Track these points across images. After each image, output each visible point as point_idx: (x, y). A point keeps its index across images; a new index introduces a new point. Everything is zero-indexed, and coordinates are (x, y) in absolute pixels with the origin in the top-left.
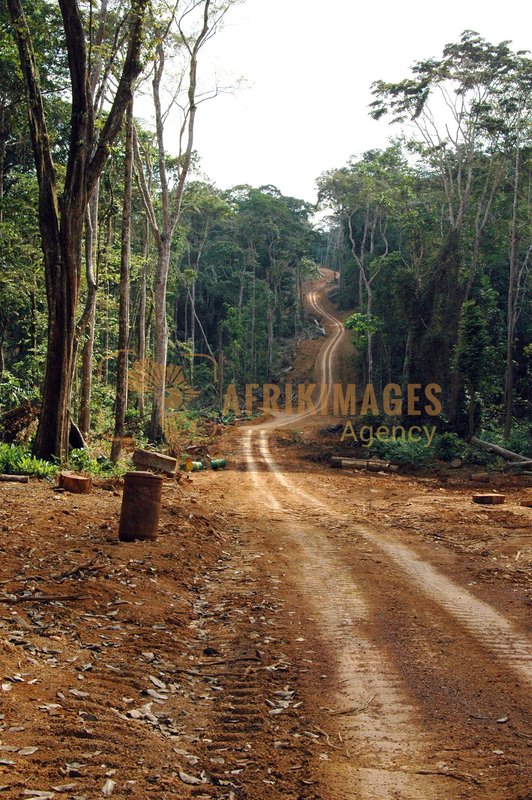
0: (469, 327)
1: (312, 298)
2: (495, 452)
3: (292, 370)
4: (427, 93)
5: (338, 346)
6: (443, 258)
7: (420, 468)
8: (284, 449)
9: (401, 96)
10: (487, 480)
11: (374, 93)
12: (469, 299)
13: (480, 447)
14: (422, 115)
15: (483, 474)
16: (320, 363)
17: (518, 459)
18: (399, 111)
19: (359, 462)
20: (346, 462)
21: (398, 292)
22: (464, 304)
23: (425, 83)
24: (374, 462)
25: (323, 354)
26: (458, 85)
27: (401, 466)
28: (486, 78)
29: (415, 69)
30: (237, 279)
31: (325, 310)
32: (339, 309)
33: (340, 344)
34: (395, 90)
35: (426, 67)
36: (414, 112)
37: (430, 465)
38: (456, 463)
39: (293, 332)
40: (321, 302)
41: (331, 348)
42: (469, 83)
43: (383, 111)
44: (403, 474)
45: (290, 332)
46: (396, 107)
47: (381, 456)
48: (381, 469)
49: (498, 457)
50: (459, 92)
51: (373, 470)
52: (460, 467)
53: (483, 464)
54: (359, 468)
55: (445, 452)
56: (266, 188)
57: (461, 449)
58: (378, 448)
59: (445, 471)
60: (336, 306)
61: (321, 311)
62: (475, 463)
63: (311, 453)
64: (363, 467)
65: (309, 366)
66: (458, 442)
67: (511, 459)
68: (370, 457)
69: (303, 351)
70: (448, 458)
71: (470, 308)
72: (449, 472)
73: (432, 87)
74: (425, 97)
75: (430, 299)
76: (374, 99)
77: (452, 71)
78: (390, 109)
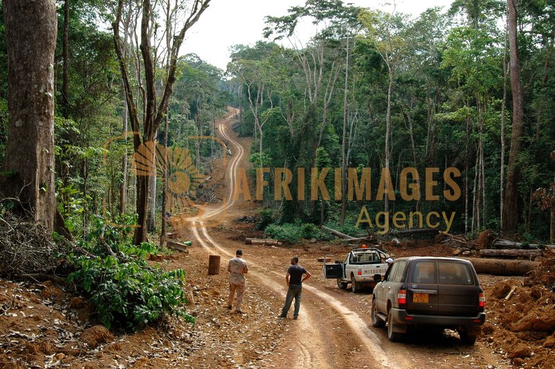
0: (320, 163)
1: (222, 128)
2: (334, 234)
3: (211, 178)
4: (296, 23)
5: (239, 163)
6: (306, 121)
7: (294, 244)
8: (216, 234)
9: (281, 24)
10: (328, 250)
11: (265, 23)
12: (320, 146)
13: (326, 231)
14: (293, 35)
15: (327, 246)
16: (228, 173)
17: (346, 238)
18: (280, 32)
19: (261, 241)
20: (254, 240)
21: (280, 140)
22: (317, 150)
23: (294, 17)
24: (269, 241)
25: (230, 168)
26: (314, 19)
27: (283, 243)
28: (330, 15)
29: (289, 11)
30: (174, 121)
31: (231, 137)
32: (239, 136)
33: (241, 161)
34: (277, 21)
35: (295, 9)
36: (288, 32)
37: (299, 242)
38: (313, 240)
39: (210, 153)
40: (227, 131)
41: (235, 163)
42: (320, 17)
43: (271, 32)
44: (285, 247)
45: (208, 152)
46: (278, 30)
47: (273, 237)
48: (273, 244)
49: (336, 237)
50: (315, 23)
51: (269, 245)
52: (315, 242)
53: (328, 240)
54: (261, 244)
55: (308, 234)
56: (190, 55)
57: (316, 232)
58: (271, 232)
59: (307, 244)
60: (238, 134)
61: (227, 138)
62: (323, 240)
63: (232, 235)
64: (263, 243)
65: (222, 177)
66: (315, 228)
67: (342, 237)
68: (267, 237)
69: (217, 166)
70: (309, 238)
71: (321, 152)
72: (310, 245)
73: (298, 18)
74: (295, 24)
75: (299, 144)
76: (265, 27)
77: (311, 11)
78: (274, 31)
